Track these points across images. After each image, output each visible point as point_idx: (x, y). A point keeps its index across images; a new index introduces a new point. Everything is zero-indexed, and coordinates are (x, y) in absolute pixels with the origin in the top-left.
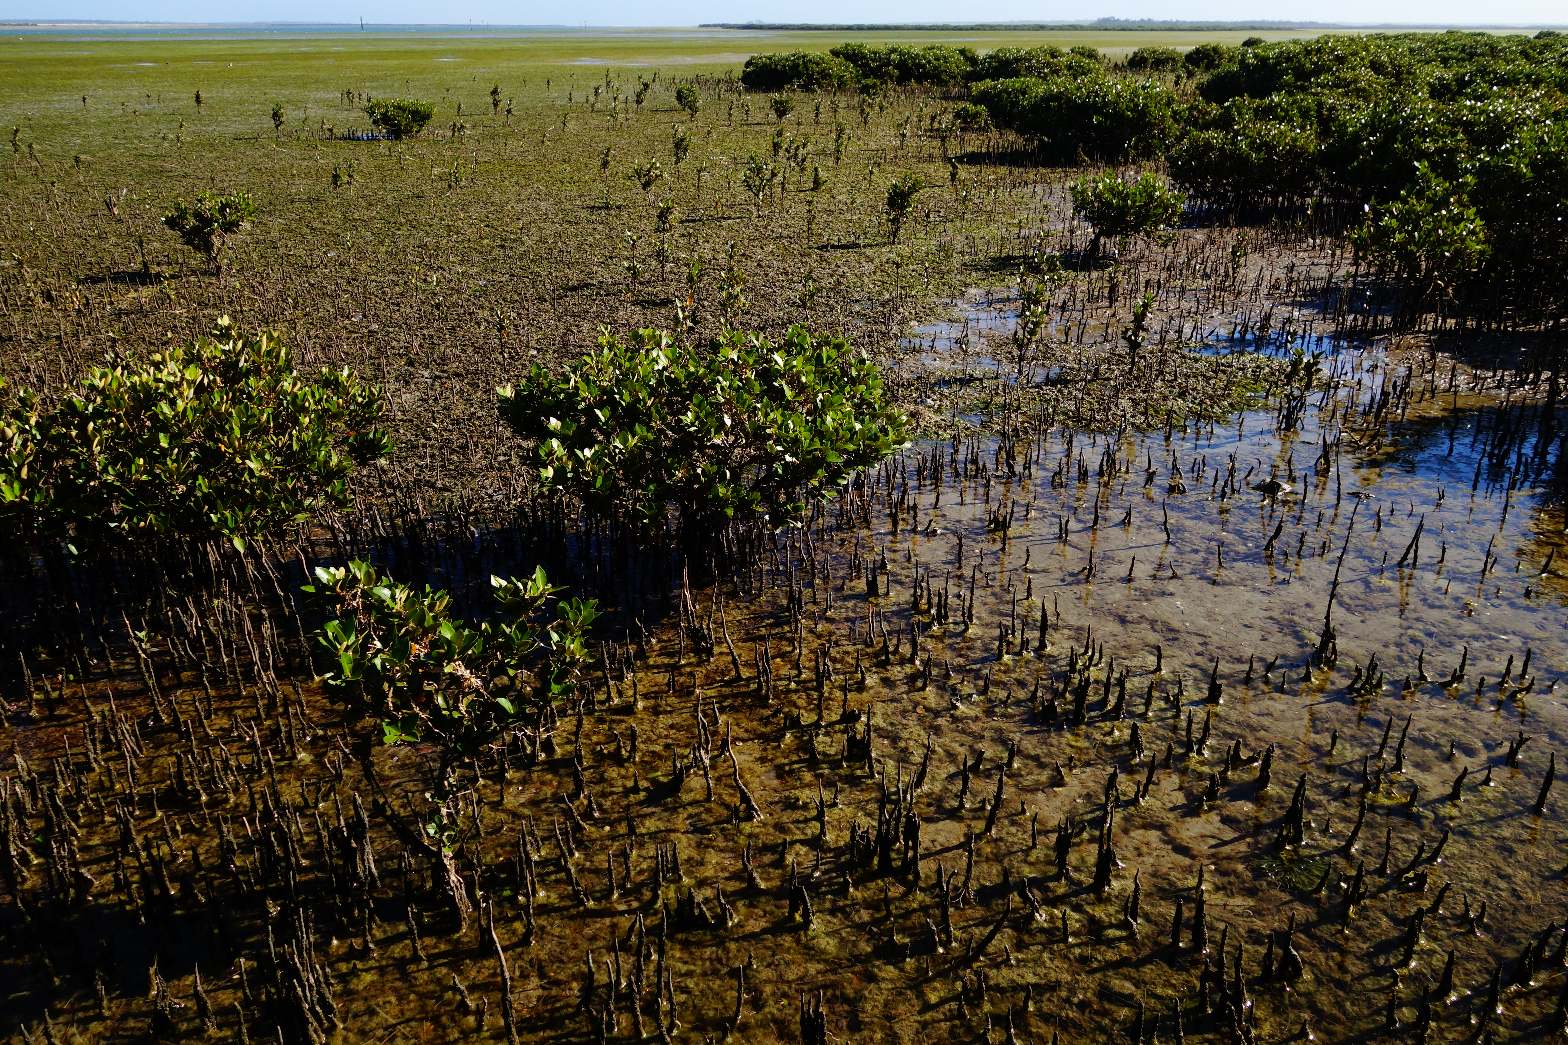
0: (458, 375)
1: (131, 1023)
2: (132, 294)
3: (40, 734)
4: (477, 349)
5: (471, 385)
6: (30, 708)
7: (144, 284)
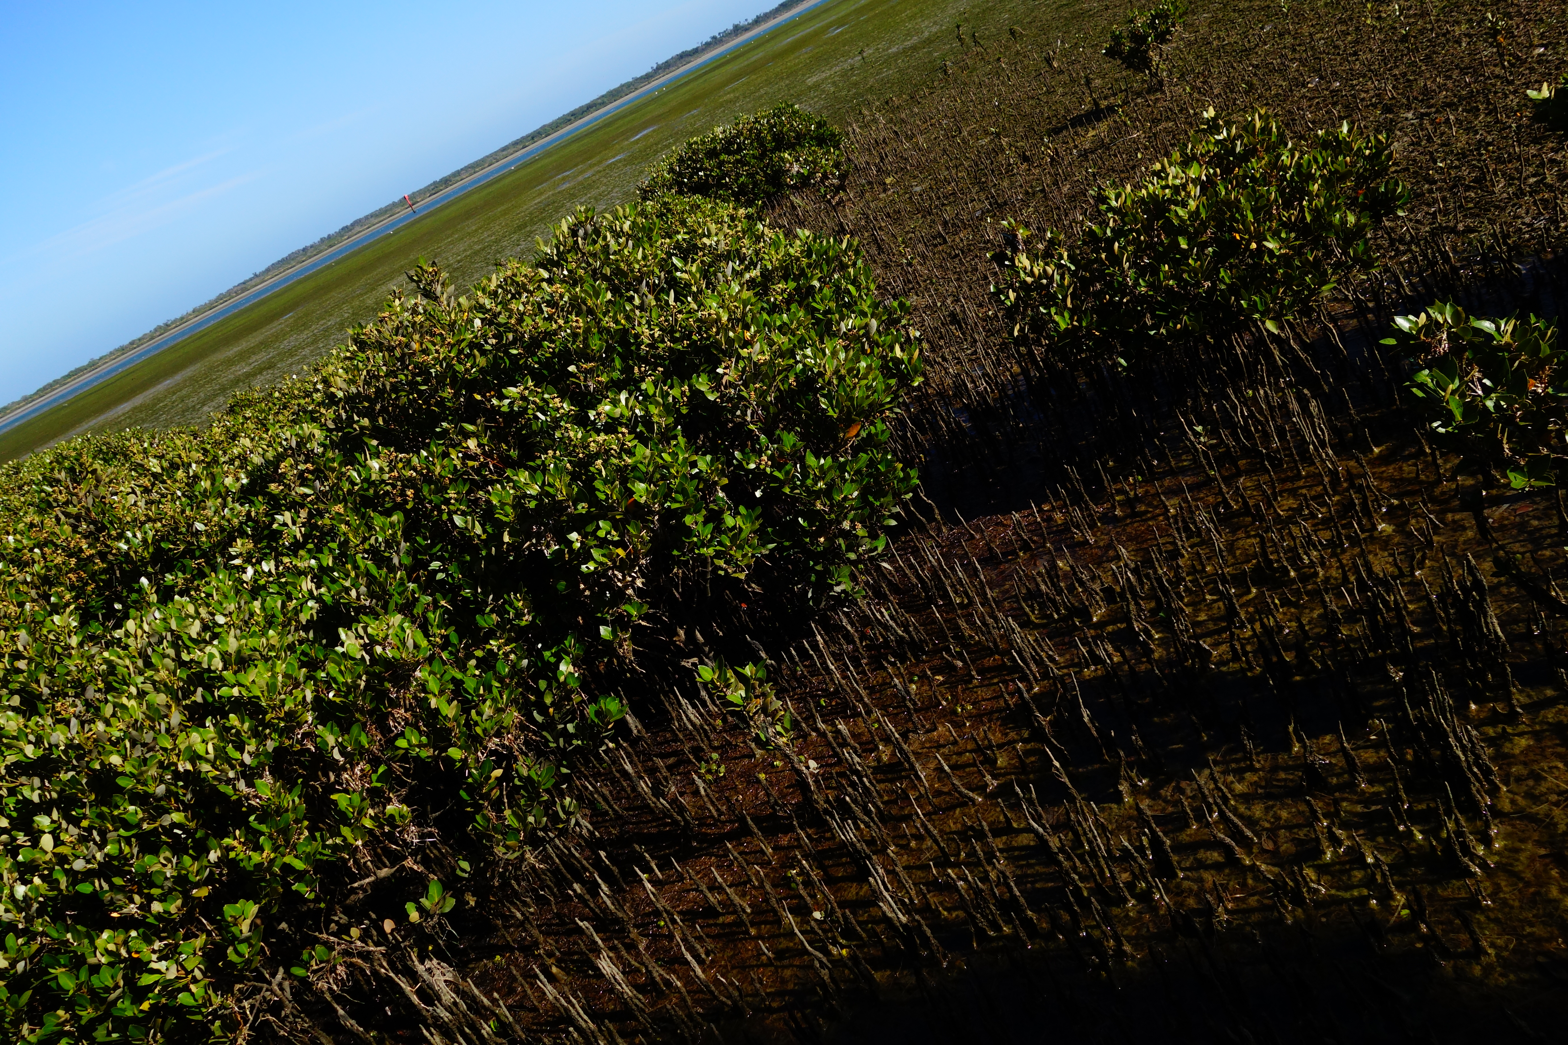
0: (1450, 105)
1: (1282, 775)
2: (1091, 133)
3: (1129, 530)
4: (1463, 72)
5: (1468, 111)
6: (1114, 508)
7: (1099, 120)
